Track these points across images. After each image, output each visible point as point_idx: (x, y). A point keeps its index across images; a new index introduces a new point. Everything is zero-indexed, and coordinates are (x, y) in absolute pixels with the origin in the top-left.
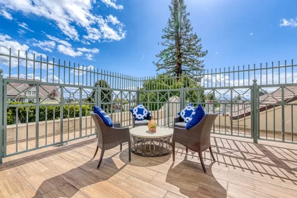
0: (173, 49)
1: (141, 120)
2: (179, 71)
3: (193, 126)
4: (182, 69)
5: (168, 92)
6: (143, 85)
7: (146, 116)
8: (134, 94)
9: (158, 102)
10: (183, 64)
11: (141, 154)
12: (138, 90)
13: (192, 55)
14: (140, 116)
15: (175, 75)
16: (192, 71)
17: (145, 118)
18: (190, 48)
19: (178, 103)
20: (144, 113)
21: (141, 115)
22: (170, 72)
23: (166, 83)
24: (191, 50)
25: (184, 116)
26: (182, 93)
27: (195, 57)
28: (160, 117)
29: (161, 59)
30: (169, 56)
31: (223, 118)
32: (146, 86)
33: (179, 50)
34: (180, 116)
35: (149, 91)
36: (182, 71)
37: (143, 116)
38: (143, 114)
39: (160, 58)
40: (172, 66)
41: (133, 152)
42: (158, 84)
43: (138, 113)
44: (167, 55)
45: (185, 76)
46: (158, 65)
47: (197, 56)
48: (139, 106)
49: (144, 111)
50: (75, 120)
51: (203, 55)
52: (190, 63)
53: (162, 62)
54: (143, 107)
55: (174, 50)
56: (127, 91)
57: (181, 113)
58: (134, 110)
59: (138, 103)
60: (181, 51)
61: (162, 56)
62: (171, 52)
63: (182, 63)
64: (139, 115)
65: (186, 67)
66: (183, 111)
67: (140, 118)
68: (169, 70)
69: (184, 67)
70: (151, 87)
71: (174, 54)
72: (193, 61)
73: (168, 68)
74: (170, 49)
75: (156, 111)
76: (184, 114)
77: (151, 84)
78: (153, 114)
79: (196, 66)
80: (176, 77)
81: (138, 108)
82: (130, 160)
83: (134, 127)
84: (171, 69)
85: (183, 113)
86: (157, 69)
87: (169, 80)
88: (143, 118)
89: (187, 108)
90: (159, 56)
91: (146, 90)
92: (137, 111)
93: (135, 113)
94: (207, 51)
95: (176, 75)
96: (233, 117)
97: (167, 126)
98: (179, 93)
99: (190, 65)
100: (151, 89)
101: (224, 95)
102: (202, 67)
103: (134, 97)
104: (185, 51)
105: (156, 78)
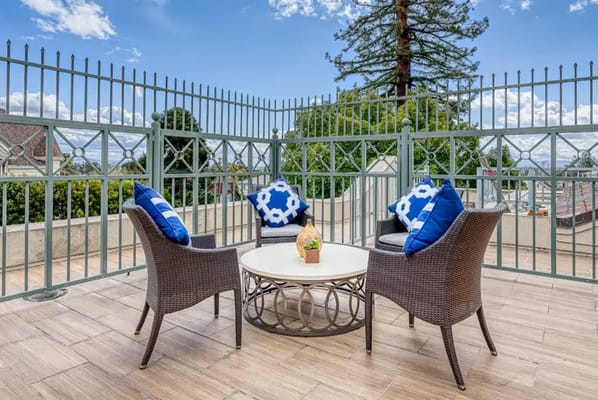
0: (383, 15)
1: (281, 224)
2: (402, 82)
3: (424, 247)
4: (413, 74)
5: (365, 143)
6: (297, 123)
7: (295, 214)
8: (263, 148)
9: (333, 173)
10: (414, 59)
11: (274, 327)
12: (275, 137)
13: (441, 34)
14: (276, 215)
15: (390, 93)
16: (442, 82)
17: (292, 220)
18: (436, 12)
19: (392, 176)
20: (289, 204)
21: (278, 211)
22: (375, 84)
23: (365, 117)
24: (438, 17)
25: (408, 215)
26: (404, 148)
27: (452, 38)
28: (338, 217)
29: (350, 46)
30: (373, 38)
31: (526, 222)
32: (305, 126)
33: (404, 17)
34: (396, 216)
35: (314, 139)
36: (411, 80)
37: (287, 213)
38: (285, 209)
39: (345, 44)
40: (381, 67)
41: (251, 321)
42: (341, 122)
43: (270, 206)
44: (367, 33)
45: (422, 95)
46: (339, 63)
47: (456, 36)
48: (275, 186)
49: (290, 200)
50: (87, 224)
51: (475, 33)
52: (435, 56)
53: (352, 56)
54: (287, 188)
55: (387, 19)
56: (240, 139)
57: (399, 206)
58: (260, 195)
59: (275, 177)
60: (410, 21)
61: (353, 38)
62: (380, 26)
63: (411, 56)
64: (275, 211)
65: (421, 68)
66: (405, 200)
67: (277, 220)
68: (372, 78)
69: (417, 69)
70: (318, 128)
71: (387, 30)
72: (445, 51)
73: (371, 73)
74: (377, 15)
75: (328, 200)
76: (407, 210)
77: (319, 121)
78: (317, 207)
79: (453, 64)
80: (395, 97)
81: (273, 192)
82: (239, 342)
83: (259, 246)
84: (378, 75)
85: (403, 207)
86: (339, 74)
87: (373, 108)
88: (286, 221)
89: (416, 192)
90: (343, 37)
91: (305, 135)
92: (268, 200)
93: (263, 204)
94: (486, 20)
95: (396, 92)
96: (559, 220)
97: (360, 244)
98: (395, 147)
99: (436, 62)
100: (318, 135)
101: (530, 151)
102: (474, 68)
103: (262, 157)
104: (421, 20)
105: (333, 101)
